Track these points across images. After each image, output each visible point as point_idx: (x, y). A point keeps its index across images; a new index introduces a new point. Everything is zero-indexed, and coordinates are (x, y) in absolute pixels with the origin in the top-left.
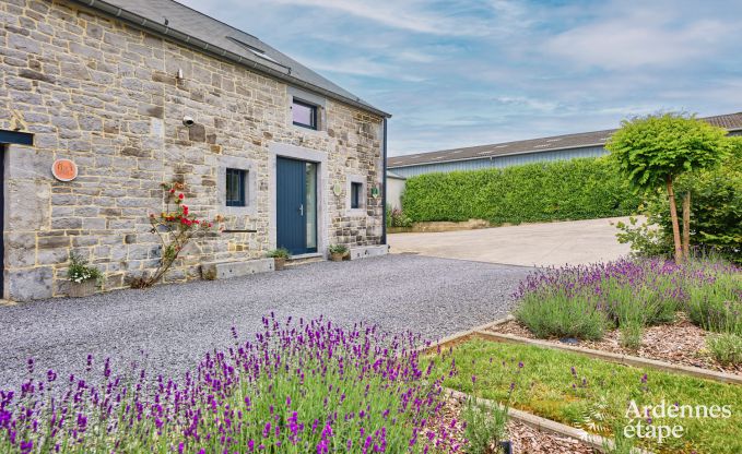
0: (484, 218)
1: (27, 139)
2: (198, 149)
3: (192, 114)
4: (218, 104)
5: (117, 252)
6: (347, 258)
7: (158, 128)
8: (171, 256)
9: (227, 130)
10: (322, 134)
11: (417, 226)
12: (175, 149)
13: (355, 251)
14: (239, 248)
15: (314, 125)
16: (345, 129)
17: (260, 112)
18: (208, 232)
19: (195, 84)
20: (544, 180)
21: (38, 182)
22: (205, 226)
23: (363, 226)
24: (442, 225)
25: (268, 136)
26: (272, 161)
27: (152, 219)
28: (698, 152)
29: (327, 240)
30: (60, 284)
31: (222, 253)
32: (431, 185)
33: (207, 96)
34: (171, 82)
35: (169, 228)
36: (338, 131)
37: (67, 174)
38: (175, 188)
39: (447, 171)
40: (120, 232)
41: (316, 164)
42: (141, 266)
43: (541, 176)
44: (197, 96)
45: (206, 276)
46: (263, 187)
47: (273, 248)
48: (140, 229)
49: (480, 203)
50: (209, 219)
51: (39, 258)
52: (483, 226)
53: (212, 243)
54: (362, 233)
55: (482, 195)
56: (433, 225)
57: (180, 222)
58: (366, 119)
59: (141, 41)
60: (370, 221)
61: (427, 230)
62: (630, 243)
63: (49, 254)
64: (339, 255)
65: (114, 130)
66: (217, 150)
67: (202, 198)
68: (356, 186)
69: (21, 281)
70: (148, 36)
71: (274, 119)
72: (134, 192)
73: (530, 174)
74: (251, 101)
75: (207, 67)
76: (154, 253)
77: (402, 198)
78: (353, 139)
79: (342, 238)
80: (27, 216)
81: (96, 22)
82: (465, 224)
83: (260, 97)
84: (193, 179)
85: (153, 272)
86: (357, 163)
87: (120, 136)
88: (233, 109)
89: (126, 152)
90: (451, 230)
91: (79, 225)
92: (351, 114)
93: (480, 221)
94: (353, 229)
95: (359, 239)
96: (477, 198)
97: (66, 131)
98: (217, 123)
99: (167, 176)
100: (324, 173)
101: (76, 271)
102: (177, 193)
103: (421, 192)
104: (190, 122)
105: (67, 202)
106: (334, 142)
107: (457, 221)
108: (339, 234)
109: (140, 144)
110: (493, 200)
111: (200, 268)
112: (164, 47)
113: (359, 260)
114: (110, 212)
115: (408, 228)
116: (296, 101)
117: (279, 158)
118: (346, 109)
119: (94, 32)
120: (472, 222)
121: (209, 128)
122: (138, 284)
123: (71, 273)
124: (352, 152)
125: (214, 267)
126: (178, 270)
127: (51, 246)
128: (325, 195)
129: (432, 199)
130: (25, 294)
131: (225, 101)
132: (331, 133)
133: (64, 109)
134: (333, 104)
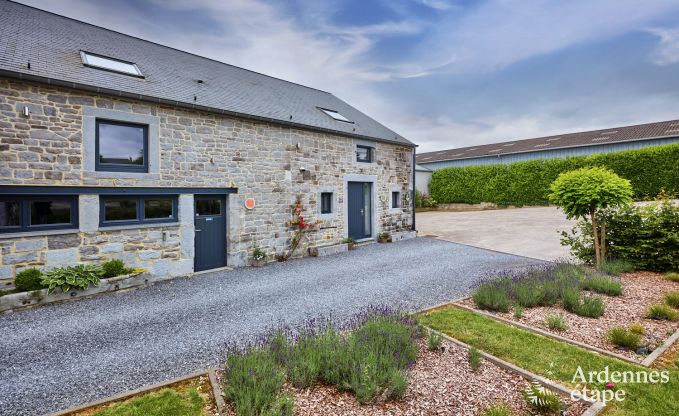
0: (493, 202)
1: (234, 190)
2: (308, 184)
3: (304, 166)
4: (317, 158)
5: (272, 243)
6: (390, 241)
7: (288, 176)
8: (295, 244)
9: (322, 171)
10: (374, 165)
11: (440, 206)
12: (296, 186)
13: (395, 236)
14: (328, 237)
15: (369, 160)
16: (388, 158)
17: (338, 158)
18: (312, 229)
19: (306, 148)
20: (542, 174)
21: (240, 211)
22: (311, 226)
23: (400, 219)
24: (460, 206)
25: (343, 171)
26: (345, 185)
27: (286, 225)
28: (606, 198)
29: (377, 230)
30: (249, 259)
31: (320, 240)
32: (451, 176)
33: (311, 153)
34: (294, 150)
35: (294, 229)
36: (384, 161)
37: (251, 206)
38: (297, 208)
39: (464, 166)
40: (272, 233)
41: (370, 184)
42: (282, 249)
43: (540, 170)
44: (307, 155)
45: (312, 254)
46: (341, 201)
47: (346, 237)
48: (281, 230)
49: (490, 190)
50: (313, 222)
51: (241, 247)
52: (492, 208)
53: (315, 235)
54: (399, 224)
55: (491, 184)
56: (453, 206)
57: (300, 225)
58: (402, 150)
59: (280, 132)
60: (404, 215)
61: (448, 210)
62: (570, 246)
63: (244, 244)
64: (385, 239)
65: (269, 180)
66: (316, 183)
67: (310, 211)
68: (395, 194)
69: (235, 258)
70: (283, 128)
71: (345, 161)
72: (278, 211)
73: (530, 169)
74: (333, 153)
75: (311, 137)
76: (288, 242)
77: (429, 185)
78: (393, 165)
79: (387, 228)
80: (236, 227)
81: (261, 127)
82: (478, 206)
83: (339, 148)
84: (305, 201)
85: (287, 252)
86: (396, 179)
87: (272, 183)
88: (324, 158)
89: (275, 191)
90: (467, 210)
91: (256, 230)
92: (392, 148)
93: (490, 204)
94: (394, 221)
95: (397, 227)
96: (487, 187)
97: (250, 184)
98: (317, 168)
99: (293, 201)
100: (376, 189)
101: (257, 253)
102: (298, 209)
103: (444, 181)
104: (304, 170)
105: (251, 219)
106: (381, 168)
107: (472, 203)
108: (384, 225)
109: (281, 186)
110: (500, 188)
111: (309, 249)
112: (290, 132)
113: (397, 242)
114: (268, 222)
115: (433, 208)
116: (358, 146)
117: (349, 183)
118: (389, 146)
119: (261, 132)
120: (484, 205)
121: (312, 171)
122: (281, 259)
123: (255, 255)
124: (393, 172)
125: (316, 249)
126: (299, 251)
127: (245, 241)
128: (376, 202)
129: (452, 187)
130: (236, 265)
131: (321, 154)
132: (379, 163)
133: (249, 173)
134: (380, 145)
